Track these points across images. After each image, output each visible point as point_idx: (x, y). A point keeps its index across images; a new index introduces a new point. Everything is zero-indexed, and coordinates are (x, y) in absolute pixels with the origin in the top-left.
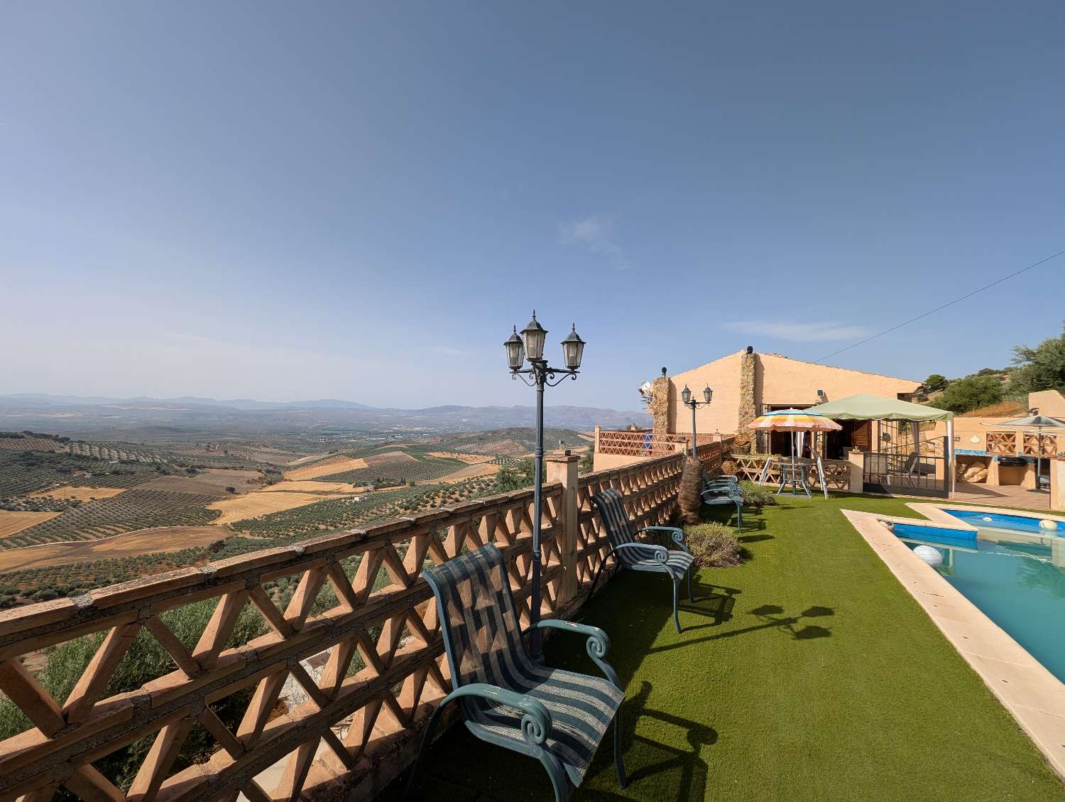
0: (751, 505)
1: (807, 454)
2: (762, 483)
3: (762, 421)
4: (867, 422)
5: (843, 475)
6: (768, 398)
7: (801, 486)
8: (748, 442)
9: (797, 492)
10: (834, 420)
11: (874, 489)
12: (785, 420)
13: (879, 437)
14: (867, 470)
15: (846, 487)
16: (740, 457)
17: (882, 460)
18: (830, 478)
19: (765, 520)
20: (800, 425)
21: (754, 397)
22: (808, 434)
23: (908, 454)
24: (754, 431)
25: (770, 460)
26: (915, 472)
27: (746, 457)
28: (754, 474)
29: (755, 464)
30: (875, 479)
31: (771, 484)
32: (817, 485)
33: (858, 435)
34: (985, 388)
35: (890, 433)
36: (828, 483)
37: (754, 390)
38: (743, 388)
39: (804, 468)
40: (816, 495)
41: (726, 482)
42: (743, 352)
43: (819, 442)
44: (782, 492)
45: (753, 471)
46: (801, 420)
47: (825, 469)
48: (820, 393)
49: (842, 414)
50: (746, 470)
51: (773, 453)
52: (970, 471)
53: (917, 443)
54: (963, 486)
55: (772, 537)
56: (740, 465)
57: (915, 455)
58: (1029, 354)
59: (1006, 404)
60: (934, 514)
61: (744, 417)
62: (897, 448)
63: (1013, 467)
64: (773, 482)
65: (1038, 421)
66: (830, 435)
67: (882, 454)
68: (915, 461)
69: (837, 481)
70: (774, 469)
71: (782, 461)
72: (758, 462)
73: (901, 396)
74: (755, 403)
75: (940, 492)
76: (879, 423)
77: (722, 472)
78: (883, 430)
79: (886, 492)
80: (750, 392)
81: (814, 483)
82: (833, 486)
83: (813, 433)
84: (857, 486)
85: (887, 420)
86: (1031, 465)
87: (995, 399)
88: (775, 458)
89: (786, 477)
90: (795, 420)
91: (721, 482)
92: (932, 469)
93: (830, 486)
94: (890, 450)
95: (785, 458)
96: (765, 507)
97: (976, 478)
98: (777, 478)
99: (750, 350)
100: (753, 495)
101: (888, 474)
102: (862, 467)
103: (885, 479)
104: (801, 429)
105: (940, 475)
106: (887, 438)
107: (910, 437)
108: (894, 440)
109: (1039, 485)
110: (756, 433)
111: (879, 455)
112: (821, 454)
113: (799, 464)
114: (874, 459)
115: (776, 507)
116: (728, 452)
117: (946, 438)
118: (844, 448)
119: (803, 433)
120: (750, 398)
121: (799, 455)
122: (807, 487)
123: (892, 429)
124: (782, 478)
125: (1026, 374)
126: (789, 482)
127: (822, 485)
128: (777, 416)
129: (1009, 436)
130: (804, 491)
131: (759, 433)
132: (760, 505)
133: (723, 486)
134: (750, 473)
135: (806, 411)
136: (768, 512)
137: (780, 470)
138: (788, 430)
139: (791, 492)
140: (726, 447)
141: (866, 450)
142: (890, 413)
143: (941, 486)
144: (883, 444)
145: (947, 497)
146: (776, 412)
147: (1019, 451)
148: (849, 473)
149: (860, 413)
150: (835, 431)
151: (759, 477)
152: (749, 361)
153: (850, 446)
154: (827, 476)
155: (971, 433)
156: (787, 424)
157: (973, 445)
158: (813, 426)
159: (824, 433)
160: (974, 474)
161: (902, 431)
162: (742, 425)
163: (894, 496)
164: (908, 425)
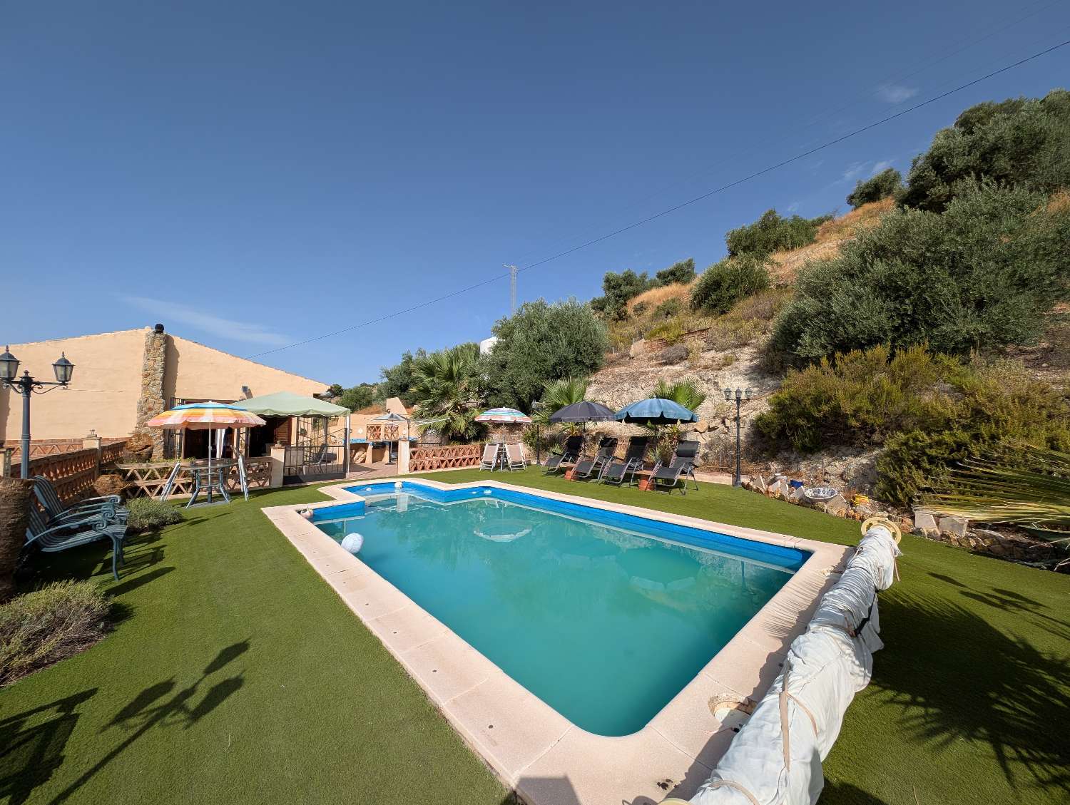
0: (143, 530)
1: (227, 453)
2: (168, 496)
4: (286, 420)
5: (264, 473)
6: (181, 391)
7: (219, 491)
8: (146, 447)
9: (213, 499)
10: (259, 415)
11: (292, 480)
12: (202, 415)
13: (298, 432)
14: (287, 464)
15: (267, 484)
16: (132, 467)
17: (300, 453)
18: (253, 476)
19: (163, 546)
20: (220, 420)
21: (163, 389)
22: (229, 432)
23: (320, 445)
24: (160, 432)
25: (179, 465)
26: (324, 461)
27: (144, 466)
28: (155, 487)
29: (157, 473)
30: (293, 471)
31: (180, 496)
32: (237, 487)
33: (280, 431)
34: (365, 395)
35: (306, 428)
36: (248, 482)
37: (164, 379)
38: (146, 376)
39: (223, 469)
40: (235, 499)
41: (99, 507)
42: (149, 330)
43: (241, 440)
44: (194, 502)
45: (153, 483)
46: (222, 415)
47: (247, 467)
48: (245, 389)
49: (266, 410)
50: (142, 483)
51: (185, 457)
52: (357, 454)
53: (326, 435)
54: (355, 468)
55: (172, 569)
56: (133, 477)
57: (325, 446)
58: (388, 374)
59: (375, 406)
60: (338, 494)
61: (146, 413)
62: (311, 441)
63: (379, 447)
64: (182, 492)
65: (392, 416)
66: (254, 431)
67: (300, 448)
68: (324, 451)
69: (259, 479)
70: (185, 476)
71: (196, 465)
72: (162, 471)
73: (316, 396)
74: (163, 397)
75: (339, 475)
76: (298, 420)
77: (94, 492)
78: (301, 425)
79: (302, 482)
80: (158, 382)
81: (234, 486)
82: (254, 485)
83: (236, 430)
84: (278, 480)
85: (305, 416)
86: (388, 447)
87: (369, 403)
88: (187, 463)
89: (200, 484)
90: (214, 415)
91: (91, 509)
92: (334, 457)
93: (251, 485)
94: (305, 443)
95: (201, 462)
96: (167, 528)
97: (361, 459)
98: (189, 487)
99: (160, 329)
100: (148, 516)
101: (304, 464)
102: (283, 461)
103: (301, 470)
104: (221, 425)
105: (340, 461)
106: (304, 433)
107: (322, 432)
108: (309, 434)
109: (391, 459)
110: (164, 434)
111: (297, 448)
112: (243, 453)
113: (218, 466)
114: (294, 452)
115: (183, 524)
116: (112, 463)
117: (346, 429)
118: (267, 444)
119: (224, 431)
120: (156, 389)
122: (225, 491)
123: (307, 424)
124: (195, 486)
125: (386, 387)
126: (205, 489)
127: (243, 487)
128: (192, 411)
129: (378, 427)
130: (222, 496)
131: (168, 433)
132: (156, 528)
133: (94, 513)
134: (147, 487)
135: (230, 406)
136: (169, 536)
137: (193, 476)
138: (205, 428)
139: (206, 500)
140: (109, 456)
141: (286, 444)
142: (308, 409)
143: (341, 469)
144: (301, 439)
145: (344, 477)
146: (189, 405)
147: (382, 439)
148: (270, 469)
149: (282, 409)
150: (258, 427)
151: (161, 489)
152: (157, 343)
153: (273, 442)
154: (248, 475)
155: (359, 426)
156: (204, 420)
157: (359, 435)
158: (236, 422)
159: (247, 429)
160: (359, 457)
161: (315, 426)
162: (142, 423)
163: (309, 484)
164: (321, 420)
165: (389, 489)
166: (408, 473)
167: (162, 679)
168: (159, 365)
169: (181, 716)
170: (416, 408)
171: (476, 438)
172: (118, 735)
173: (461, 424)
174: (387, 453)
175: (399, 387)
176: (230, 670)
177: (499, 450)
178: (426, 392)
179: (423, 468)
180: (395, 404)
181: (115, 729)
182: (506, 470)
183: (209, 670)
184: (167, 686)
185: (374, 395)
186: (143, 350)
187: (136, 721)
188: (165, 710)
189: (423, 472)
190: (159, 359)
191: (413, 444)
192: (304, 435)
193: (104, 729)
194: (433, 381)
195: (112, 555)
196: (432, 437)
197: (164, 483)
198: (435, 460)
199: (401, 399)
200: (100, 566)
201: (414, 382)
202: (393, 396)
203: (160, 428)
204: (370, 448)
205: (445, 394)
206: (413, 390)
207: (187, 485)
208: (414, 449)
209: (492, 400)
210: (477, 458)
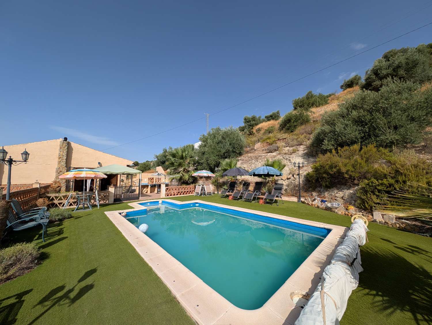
0: (56, 221)
2: (67, 207)
3: (68, 174)
4: (116, 175)
5: (106, 197)
6: (73, 164)
7: (87, 205)
8: (59, 187)
9: (85, 208)
10: (105, 174)
11: (118, 200)
12: (81, 174)
13: (120, 181)
14: (116, 194)
15: (107, 202)
16: (52, 195)
17: (121, 189)
18: (101, 199)
19: (63, 228)
20: (88, 176)
21: (66, 163)
22: (92, 180)
23: (129, 186)
24: (64, 181)
25: (71, 194)
26: (131, 192)
27: (57, 195)
28: (61, 203)
29: (62, 198)
30: (118, 196)
31: (71, 207)
32: (95, 203)
33: (113, 180)
34: (148, 166)
35: (124, 179)
36: (99, 201)
37: (66, 159)
38: (60, 158)
39: (89, 196)
40: (94, 208)
41: (38, 212)
42: (61, 140)
43: (97, 184)
44: (77, 209)
45: (60, 201)
46: (90, 174)
47: (99, 195)
48: (99, 163)
49: (107, 172)
50: (56, 202)
51: (74, 191)
52: (144, 189)
53: (132, 182)
54: (143, 195)
55: (67, 237)
56: (53, 199)
57: (131, 186)
58: (157, 157)
59: (152, 170)
60: (136, 206)
61: (59, 173)
62: (125, 184)
63: (153, 186)
64: (73, 205)
65: (158, 174)
66: (103, 180)
67: (121, 187)
68: (131, 188)
69: (104, 200)
70: (74, 199)
71: (78, 194)
72: (64, 197)
73: (128, 166)
74: (66, 167)
75: (136, 198)
76: (120, 176)
77: (36, 206)
78: (122, 178)
79: (121, 201)
80: (64, 161)
82: (102, 202)
83: (95, 180)
84: (111, 200)
85: (123, 174)
86: (157, 186)
87: (149, 169)
88: (75, 193)
89: (80, 202)
90: (86, 174)
91: (35, 212)
92: (135, 191)
93: (101, 202)
94: (123, 185)
95: (80, 193)
96: (65, 220)
97: (146, 192)
98: (75, 203)
99: (66, 139)
100: (58, 215)
101: (122, 194)
102: (114, 193)
103: (121, 196)
104: (89, 178)
105: (137, 192)
106: (123, 181)
107: (130, 180)
108: (125, 181)
109: (158, 191)
110: (66, 182)
111: (120, 187)
112: (98, 189)
113: (87, 194)
114: (118, 189)
115: (72, 219)
116: (44, 194)
117: (140, 179)
118: (107, 186)
119: (90, 180)
120: (63, 163)
121: (88, 190)
122: (90, 205)
123: (124, 177)
124: (77, 203)
125: (156, 161)
126: (82, 204)
127: (97, 203)
128: (77, 172)
129: (153, 179)
130: (88, 207)
131: (68, 181)
132: (61, 221)
133: (36, 214)
134: (58, 203)
135: (93, 170)
136: (66, 223)
137: (77, 199)
138: (82, 179)
139: (82, 209)
140: (43, 191)
141: (115, 186)
142: (124, 171)
143: (138, 196)
144: (121, 183)
145: (139, 199)
146: (76, 170)
147: (154, 183)
148: (108, 196)
149: (114, 172)
150: (104, 178)
151: (64, 204)
152: (64, 145)
153: (110, 185)
154: (99, 198)
155: (145, 178)
156: (82, 176)
157: (145, 182)
158: (95, 177)
159: (100, 179)
160: (145, 190)
161: (127, 178)
162: (57, 177)
163: (124, 202)
164: (129, 176)
165: (157, 204)
166: (165, 197)
167: (60, 285)
168: (65, 154)
169: (67, 301)
170: (168, 170)
171: (192, 183)
172: (40, 309)
173: (186, 177)
174: (156, 189)
175: (162, 162)
176: (89, 281)
177: (202, 187)
178: (172, 164)
179: (171, 195)
180: (160, 169)
181: (39, 307)
182: (205, 196)
183: (80, 281)
184: (62, 288)
185: (152, 166)
186: (59, 147)
187: (48, 303)
188: (60, 298)
189: (171, 197)
190: (65, 151)
191: (167, 185)
192: (122, 182)
193: (34, 307)
194: (175, 160)
195: (42, 232)
196: (175, 183)
197: (65, 202)
198: (176, 192)
199: (162, 167)
200: (37, 236)
201: (167, 160)
202: (159, 166)
203: (64, 179)
204: (149, 187)
205: (180, 165)
206: (167, 163)
207: (74, 203)
208: (167, 187)
209: (199, 167)
210: (193, 191)
